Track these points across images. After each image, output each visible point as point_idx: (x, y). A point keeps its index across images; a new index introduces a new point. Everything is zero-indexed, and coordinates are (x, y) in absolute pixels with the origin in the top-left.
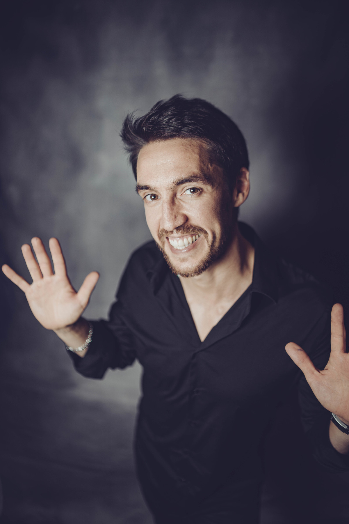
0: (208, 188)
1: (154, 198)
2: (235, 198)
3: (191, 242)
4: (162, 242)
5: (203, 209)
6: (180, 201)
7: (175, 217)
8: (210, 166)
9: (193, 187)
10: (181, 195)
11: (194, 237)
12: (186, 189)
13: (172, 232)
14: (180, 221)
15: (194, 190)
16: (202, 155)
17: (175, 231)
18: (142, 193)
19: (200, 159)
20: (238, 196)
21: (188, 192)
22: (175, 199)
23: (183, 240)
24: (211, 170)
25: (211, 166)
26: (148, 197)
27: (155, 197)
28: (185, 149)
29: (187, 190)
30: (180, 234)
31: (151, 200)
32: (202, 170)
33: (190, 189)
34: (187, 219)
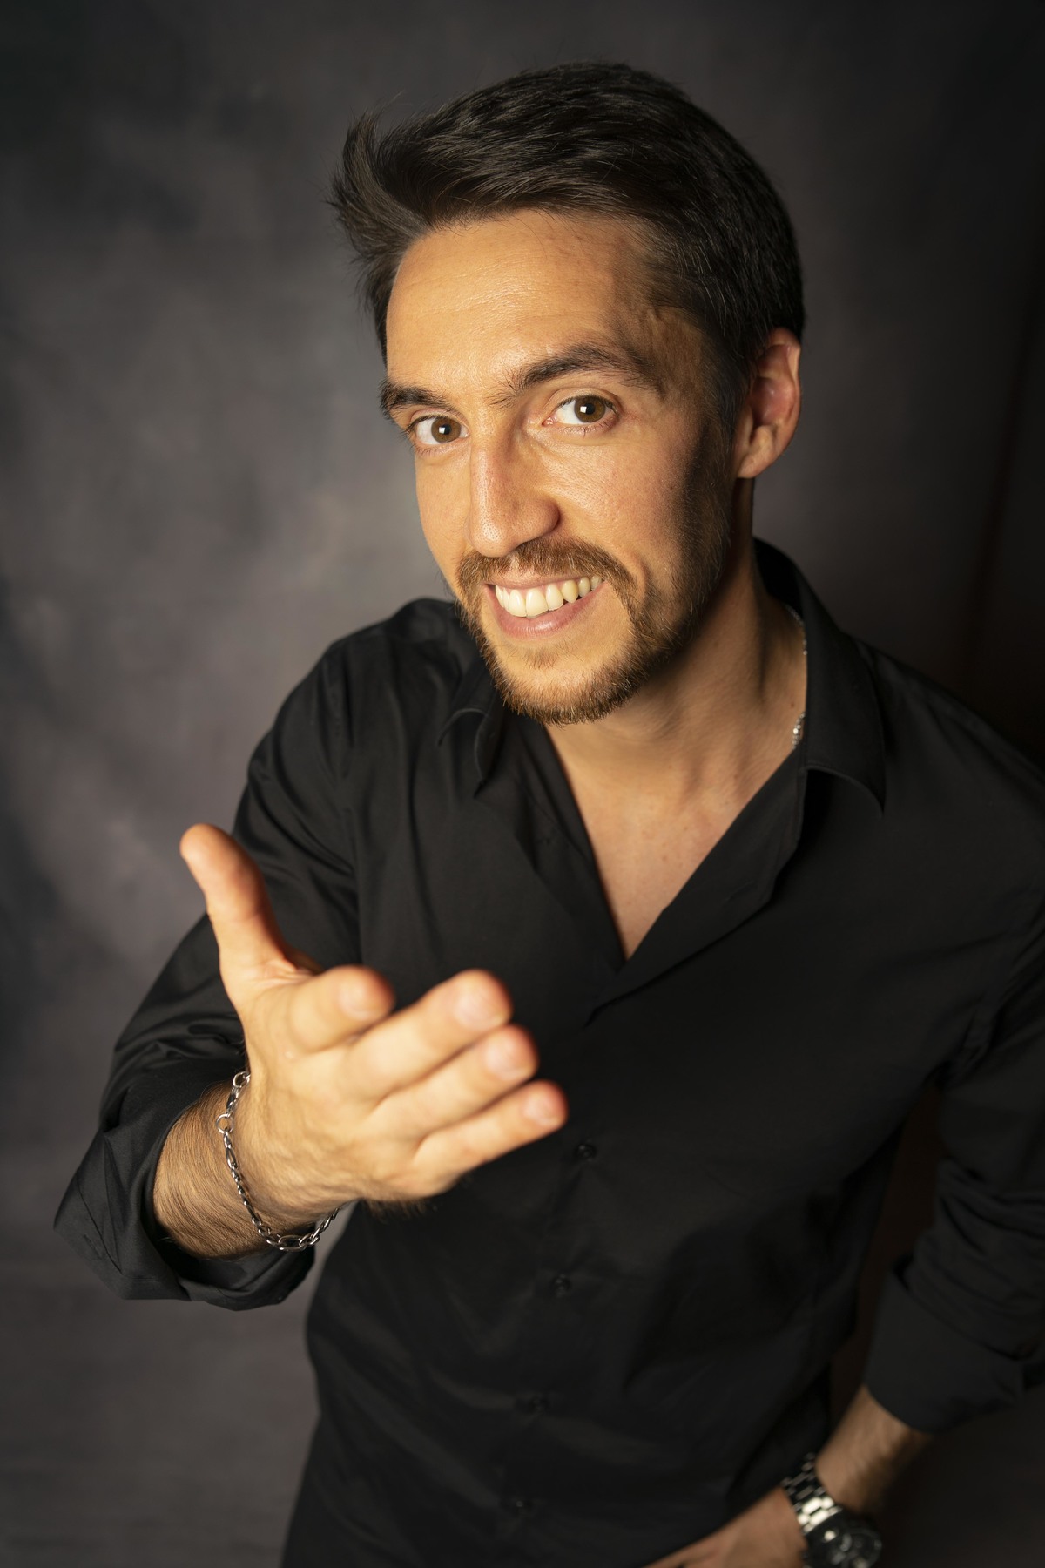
0: (638, 399)
1: (447, 432)
2: (744, 444)
3: (571, 599)
4: (470, 599)
5: (626, 485)
6: (537, 448)
7: (516, 506)
8: (652, 318)
9: (587, 392)
10: (543, 424)
11: (583, 583)
12: (558, 398)
13: (502, 563)
14: (531, 525)
15: (592, 407)
16: (625, 276)
17: (515, 562)
18: (401, 415)
19: (616, 290)
20: (753, 437)
21: (567, 416)
22: (518, 439)
23: (544, 594)
24: (656, 332)
25: (658, 316)
26: (425, 428)
27: (449, 429)
28: (562, 251)
29: (564, 403)
30: (530, 575)
31: (432, 442)
32: (620, 329)
33: (573, 403)
34: (557, 518)
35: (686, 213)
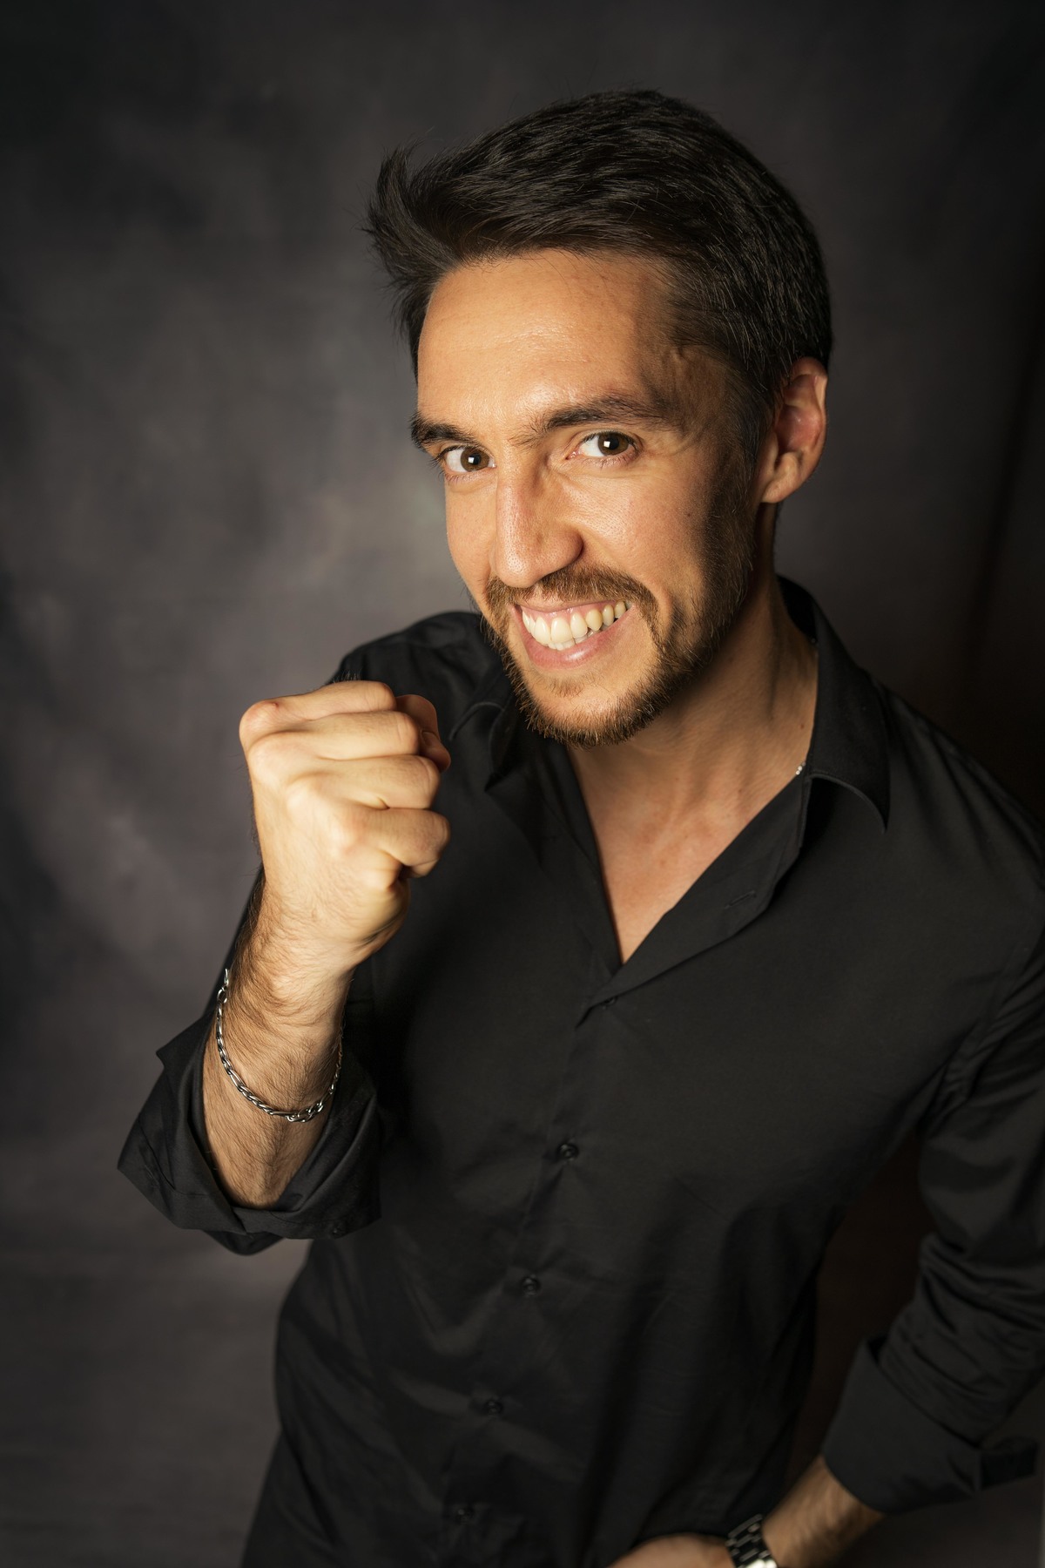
0: (663, 440)
1: (476, 463)
2: (769, 470)
3: (595, 627)
4: (498, 616)
5: (643, 513)
6: (559, 479)
7: (539, 539)
8: (675, 357)
9: (610, 431)
10: (567, 458)
11: (607, 612)
12: (582, 436)
13: (528, 591)
14: (555, 556)
15: (615, 443)
16: (648, 317)
17: (538, 590)
18: (433, 449)
19: (639, 332)
20: (778, 463)
21: (591, 449)
22: (544, 474)
23: (568, 621)
24: (680, 371)
25: (681, 355)
26: (454, 458)
27: (477, 458)
28: (586, 292)
29: (587, 439)
30: (554, 600)
31: (461, 470)
32: (644, 377)
33: (596, 439)
34: (581, 548)
35: (711, 249)
